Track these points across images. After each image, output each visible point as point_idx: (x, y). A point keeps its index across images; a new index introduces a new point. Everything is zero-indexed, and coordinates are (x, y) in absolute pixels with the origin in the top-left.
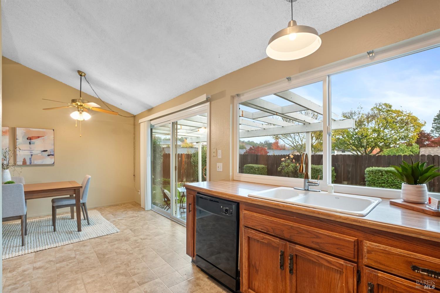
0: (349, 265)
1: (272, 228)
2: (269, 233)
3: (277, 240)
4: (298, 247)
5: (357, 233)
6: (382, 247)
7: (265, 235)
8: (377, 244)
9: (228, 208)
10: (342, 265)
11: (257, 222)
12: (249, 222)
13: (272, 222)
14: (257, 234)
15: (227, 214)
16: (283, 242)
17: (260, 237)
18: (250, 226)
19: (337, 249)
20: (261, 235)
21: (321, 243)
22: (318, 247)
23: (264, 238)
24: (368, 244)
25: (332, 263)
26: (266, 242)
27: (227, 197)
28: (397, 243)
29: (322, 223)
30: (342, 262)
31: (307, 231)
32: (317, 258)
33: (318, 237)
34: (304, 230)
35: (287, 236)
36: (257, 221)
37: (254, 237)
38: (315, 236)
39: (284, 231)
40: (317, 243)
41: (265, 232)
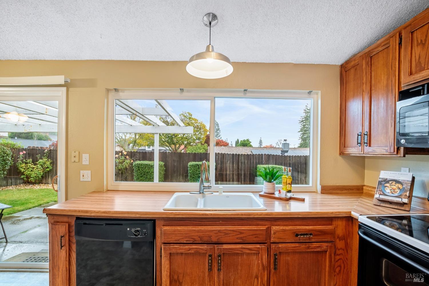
0: (263, 246)
1: (199, 237)
2: (195, 242)
3: (205, 247)
4: (225, 246)
5: (266, 223)
6: (282, 228)
7: (191, 246)
8: (278, 227)
9: (139, 229)
10: (259, 248)
11: (181, 235)
12: (171, 238)
13: (198, 231)
14: (182, 247)
15: (139, 236)
16: (211, 246)
17: (185, 249)
18: (172, 242)
19: (255, 237)
20: (187, 247)
21: (244, 237)
22: (241, 241)
23: (190, 249)
24: (274, 228)
25: (252, 249)
26: (193, 252)
27: (138, 216)
28: (287, 223)
29: (244, 221)
30: (258, 246)
31: (233, 231)
32: (242, 250)
33: (241, 233)
34: (230, 230)
35: (214, 239)
36: (182, 234)
37: (178, 251)
38: (239, 233)
39: (212, 236)
40: (241, 238)
41: (191, 242)
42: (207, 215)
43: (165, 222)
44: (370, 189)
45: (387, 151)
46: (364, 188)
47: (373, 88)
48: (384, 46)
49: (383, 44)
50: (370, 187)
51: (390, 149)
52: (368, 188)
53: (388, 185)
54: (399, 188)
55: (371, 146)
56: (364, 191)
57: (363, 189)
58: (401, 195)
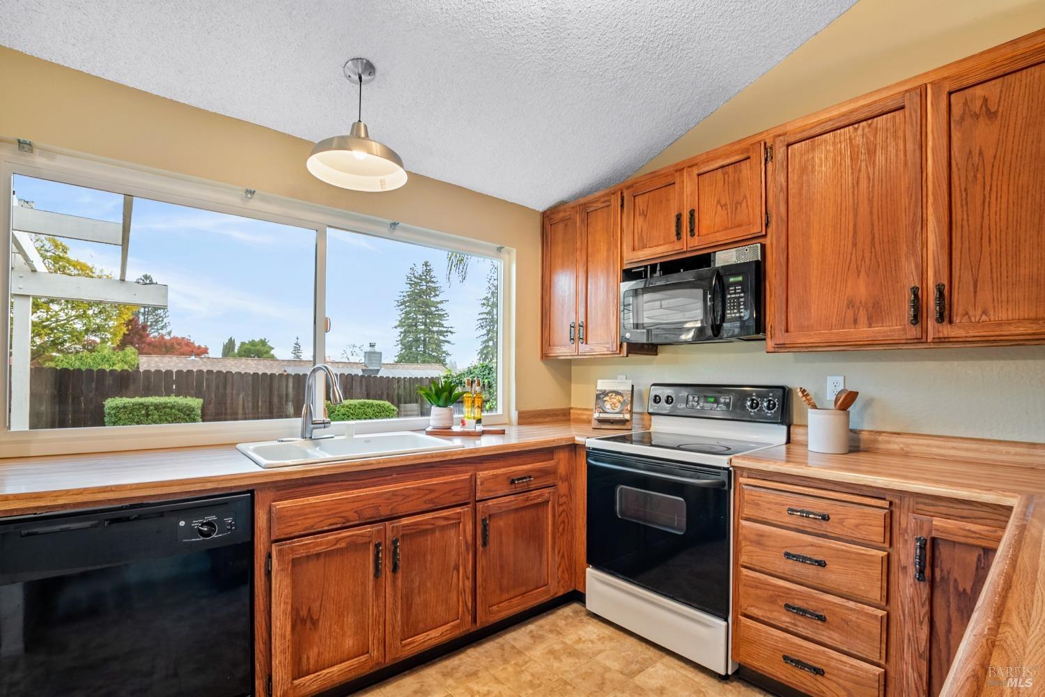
0: (466, 509)
1: (356, 512)
2: (347, 524)
3: (368, 529)
4: (405, 521)
5: (469, 468)
6: (492, 472)
7: (339, 533)
8: (487, 472)
9: (213, 518)
10: (460, 513)
11: (318, 514)
12: (297, 524)
13: (354, 500)
14: (319, 540)
15: (214, 536)
16: (380, 526)
17: (328, 542)
18: (296, 534)
19: (454, 495)
20: (331, 537)
21: (436, 497)
22: (432, 505)
23: (338, 541)
24: (481, 475)
25: (451, 517)
26: (343, 545)
27: (209, 486)
28: (497, 464)
29: (434, 469)
30: (458, 510)
31: (419, 489)
32: (433, 522)
33: (431, 491)
34: (413, 489)
35: (385, 512)
36: (320, 511)
37: (312, 550)
38: (428, 492)
39: (380, 506)
40: (431, 501)
41: (339, 526)
42: (372, 464)
43: (278, 493)
44: (580, 412)
45: (608, 348)
46: (572, 411)
47: (590, 259)
48: (604, 202)
49: (603, 200)
50: (580, 409)
51: (612, 347)
52: (576, 411)
53: (607, 398)
54: (620, 401)
55: (588, 342)
56: (572, 417)
57: (570, 413)
58: (622, 410)
